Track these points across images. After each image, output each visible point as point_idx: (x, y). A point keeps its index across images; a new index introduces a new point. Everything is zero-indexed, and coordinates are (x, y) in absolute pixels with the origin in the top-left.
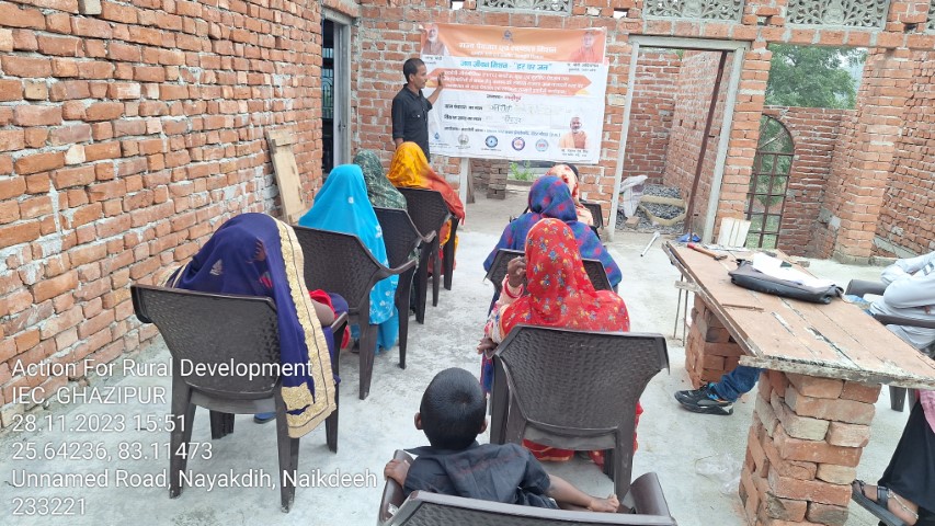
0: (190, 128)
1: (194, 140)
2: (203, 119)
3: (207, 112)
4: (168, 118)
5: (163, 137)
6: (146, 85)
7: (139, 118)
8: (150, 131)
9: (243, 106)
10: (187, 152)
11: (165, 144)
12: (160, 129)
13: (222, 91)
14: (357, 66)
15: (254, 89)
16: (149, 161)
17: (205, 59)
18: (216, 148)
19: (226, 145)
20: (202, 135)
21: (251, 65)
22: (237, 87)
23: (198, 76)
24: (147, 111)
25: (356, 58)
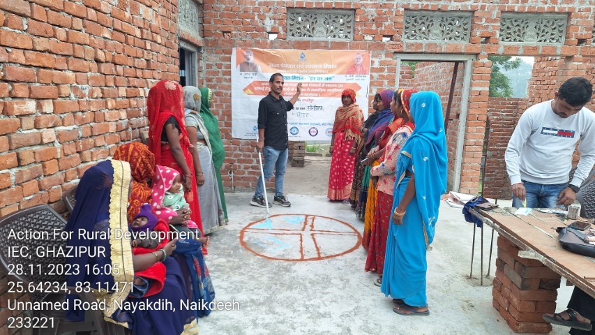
0: (81, 135)
1: (84, 145)
2: (92, 127)
3: (94, 121)
4: (61, 128)
5: (57, 145)
6: (41, 102)
7: (35, 130)
8: (45, 141)
9: (123, 114)
10: (78, 155)
11: (59, 151)
12: (54, 138)
13: (106, 103)
14: (202, 80)
15: (132, 100)
16: (44, 167)
17: (93, 78)
18: (102, 149)
19: (110, 146)
20: (91, 140)
21: (129, 82)
22: (118, 99)
23: (86, 92)
24: (42, 124)
25: (202, 75)
